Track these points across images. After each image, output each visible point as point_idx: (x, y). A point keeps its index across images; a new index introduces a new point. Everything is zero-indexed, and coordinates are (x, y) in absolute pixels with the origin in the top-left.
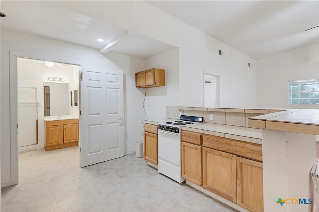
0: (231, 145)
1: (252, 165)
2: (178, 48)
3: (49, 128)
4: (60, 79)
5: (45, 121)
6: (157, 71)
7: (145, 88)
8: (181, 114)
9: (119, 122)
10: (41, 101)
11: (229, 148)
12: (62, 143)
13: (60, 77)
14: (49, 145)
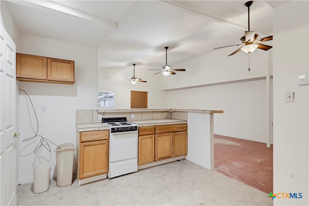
0: (171, 128)
1: (179, 134)
8: (100, 117)
9: (13, 144)
11: (170, 130)
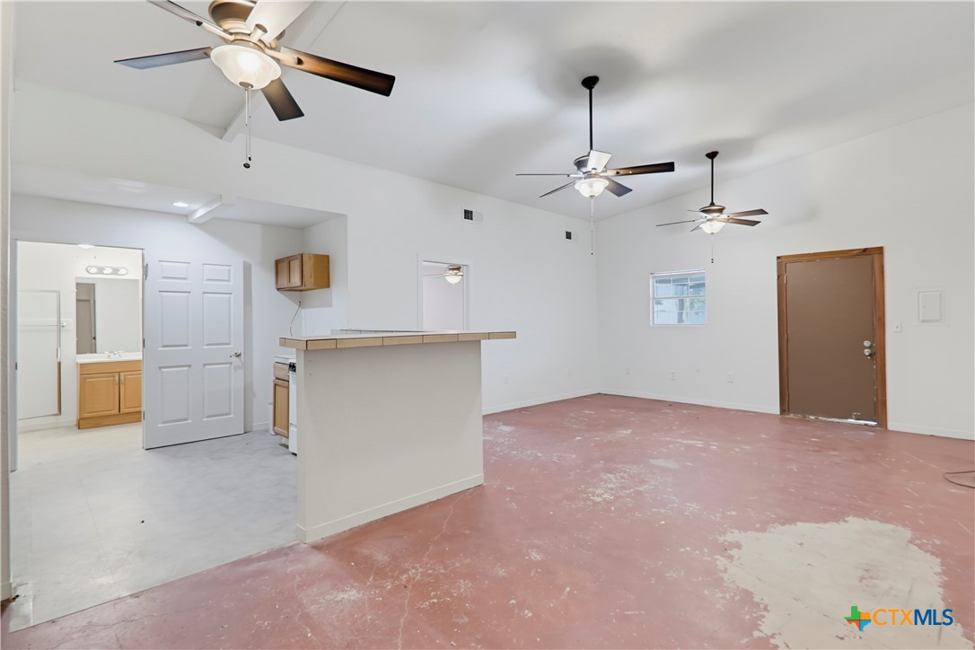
2: (346, 216)
3: (85, 379)
4: (115, 271)
5: (77, 364)
6: (310, 258)
7: (301, 291)
9: (231, 363)
10: (70, 320)
12: (116, 411)
13: (115, 265)
14: (86, 415)
